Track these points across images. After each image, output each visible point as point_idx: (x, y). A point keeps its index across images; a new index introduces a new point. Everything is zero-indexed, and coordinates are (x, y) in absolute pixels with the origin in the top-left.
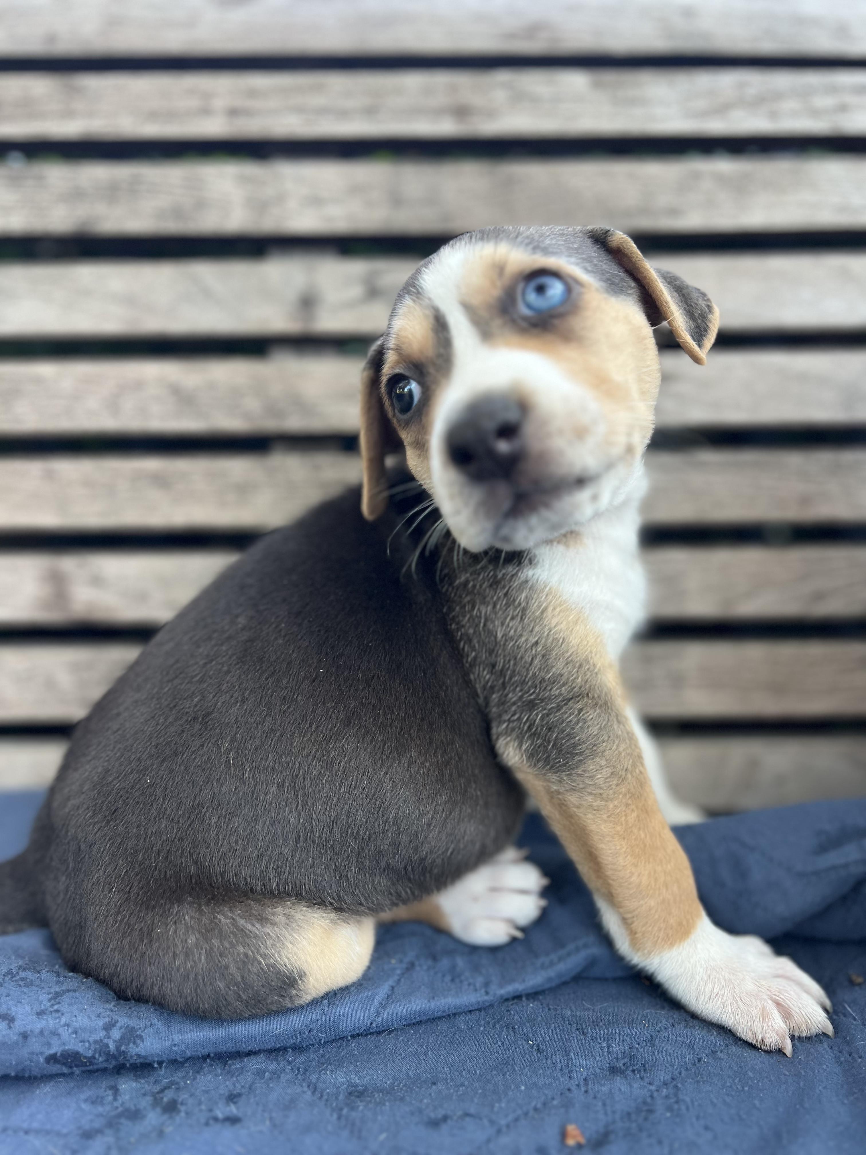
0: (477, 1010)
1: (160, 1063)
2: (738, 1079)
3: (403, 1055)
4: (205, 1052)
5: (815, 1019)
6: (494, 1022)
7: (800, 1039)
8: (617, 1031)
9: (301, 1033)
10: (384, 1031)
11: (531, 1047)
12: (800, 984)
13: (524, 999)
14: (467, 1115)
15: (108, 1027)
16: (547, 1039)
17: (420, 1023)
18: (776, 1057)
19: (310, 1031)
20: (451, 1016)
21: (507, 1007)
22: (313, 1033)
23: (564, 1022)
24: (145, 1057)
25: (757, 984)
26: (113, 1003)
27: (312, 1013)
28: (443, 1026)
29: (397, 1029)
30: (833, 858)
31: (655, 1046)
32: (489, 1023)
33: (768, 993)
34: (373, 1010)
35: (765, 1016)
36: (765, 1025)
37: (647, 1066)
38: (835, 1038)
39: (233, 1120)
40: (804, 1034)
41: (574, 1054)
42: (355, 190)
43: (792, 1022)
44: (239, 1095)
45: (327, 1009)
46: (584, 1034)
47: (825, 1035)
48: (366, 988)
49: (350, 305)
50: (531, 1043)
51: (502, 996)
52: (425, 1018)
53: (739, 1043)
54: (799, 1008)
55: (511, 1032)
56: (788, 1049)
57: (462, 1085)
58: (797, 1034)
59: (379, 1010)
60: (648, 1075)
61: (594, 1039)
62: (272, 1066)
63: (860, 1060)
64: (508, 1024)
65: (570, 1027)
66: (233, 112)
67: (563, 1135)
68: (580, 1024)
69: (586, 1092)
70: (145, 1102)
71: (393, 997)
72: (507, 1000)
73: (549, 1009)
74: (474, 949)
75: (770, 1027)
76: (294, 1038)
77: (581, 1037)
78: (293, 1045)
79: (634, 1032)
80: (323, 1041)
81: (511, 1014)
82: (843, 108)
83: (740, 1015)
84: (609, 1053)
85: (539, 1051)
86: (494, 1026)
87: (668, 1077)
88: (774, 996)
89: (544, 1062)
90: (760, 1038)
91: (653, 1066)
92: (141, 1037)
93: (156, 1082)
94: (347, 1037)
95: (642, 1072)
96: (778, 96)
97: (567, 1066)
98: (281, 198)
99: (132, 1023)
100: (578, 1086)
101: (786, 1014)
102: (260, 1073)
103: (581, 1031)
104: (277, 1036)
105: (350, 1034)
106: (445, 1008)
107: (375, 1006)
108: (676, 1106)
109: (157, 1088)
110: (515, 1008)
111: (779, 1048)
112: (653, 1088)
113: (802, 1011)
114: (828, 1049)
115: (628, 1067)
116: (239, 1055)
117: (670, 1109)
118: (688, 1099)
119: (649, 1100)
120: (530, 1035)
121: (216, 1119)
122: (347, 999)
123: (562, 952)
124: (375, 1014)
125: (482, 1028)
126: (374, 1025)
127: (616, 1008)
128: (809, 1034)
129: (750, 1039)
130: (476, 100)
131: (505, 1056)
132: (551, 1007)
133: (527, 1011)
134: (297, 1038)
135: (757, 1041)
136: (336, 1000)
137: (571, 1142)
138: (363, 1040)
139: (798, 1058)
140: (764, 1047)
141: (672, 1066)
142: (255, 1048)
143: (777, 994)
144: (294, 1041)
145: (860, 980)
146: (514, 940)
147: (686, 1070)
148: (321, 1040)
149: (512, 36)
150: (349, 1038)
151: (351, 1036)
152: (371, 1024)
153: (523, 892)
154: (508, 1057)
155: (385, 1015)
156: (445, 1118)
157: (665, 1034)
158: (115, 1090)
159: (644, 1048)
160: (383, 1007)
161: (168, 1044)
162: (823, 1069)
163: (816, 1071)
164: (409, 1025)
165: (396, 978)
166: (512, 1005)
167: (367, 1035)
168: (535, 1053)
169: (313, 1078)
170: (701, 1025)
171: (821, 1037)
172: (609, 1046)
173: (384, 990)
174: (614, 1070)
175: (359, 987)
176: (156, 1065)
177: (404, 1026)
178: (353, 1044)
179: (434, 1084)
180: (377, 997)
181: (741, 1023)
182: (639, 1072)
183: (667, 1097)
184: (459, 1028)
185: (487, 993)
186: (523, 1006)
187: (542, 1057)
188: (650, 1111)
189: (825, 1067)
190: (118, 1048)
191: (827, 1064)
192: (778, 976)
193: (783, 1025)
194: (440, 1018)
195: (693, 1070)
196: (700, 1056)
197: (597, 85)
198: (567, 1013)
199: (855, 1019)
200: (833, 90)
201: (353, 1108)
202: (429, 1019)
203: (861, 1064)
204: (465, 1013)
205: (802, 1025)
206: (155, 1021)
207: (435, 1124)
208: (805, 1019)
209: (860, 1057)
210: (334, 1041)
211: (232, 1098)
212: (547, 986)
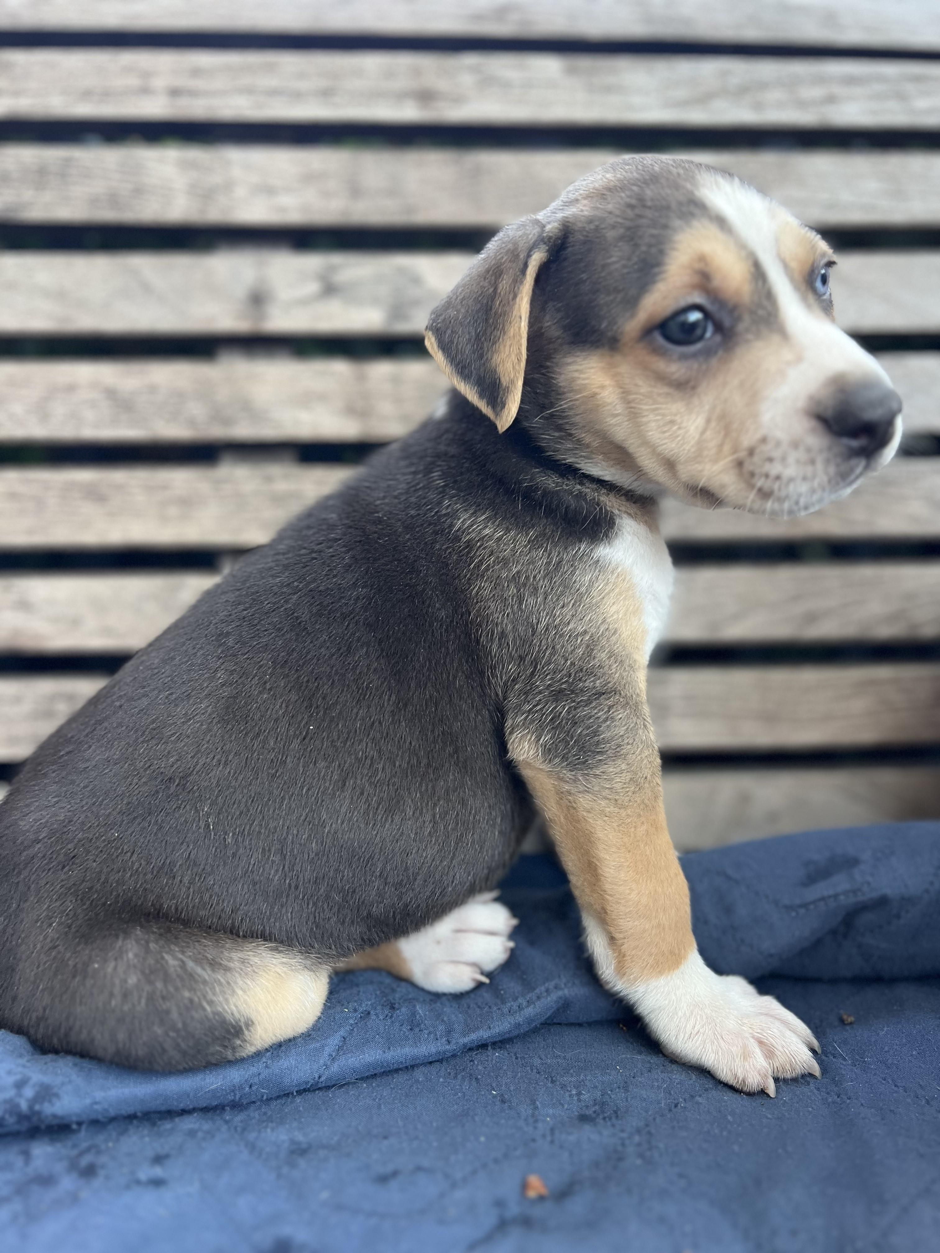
0: (438, 1061)
1: (80, 1124)
2: (716, 1124)
3: (353, 1109)
4: (130, 1110)
5: (799, 1057)
6: (456, 1074)
7: (785, 1080)
8: (588, 1078)
9: (241, 1088)
10: (334, 1086)
11: (494, 1097)
12: (785, 1023)
13: (489, 1048)
14: (419, 1169)
15: (20, 1085)
16: (512, 1088)
17: (374, 1076)
18: (760, 1100)
19: (251, 1087)
20: (410, 1067)
21: (471, 1056)
22: (254, 1088)
23: (532, 1070)
24: (62, 1118)
25: (740, 1022)
26: (25, 1059)
27: (253, 1066)
28: (400, 1078)
29: (348, 1084)
30: (822, 889)
31: (628, 1091)
32: (450, 1074)
33: (751, 1031)
34: (322, 1062)
35: (746, 1055)
36: (746, 1064)
37: (619, 1112)
38: (822, 1078)
39: (157, 1183)
40: (789, 1076)
41: (540, 1103)
42: (309, 178)
43: (775, 1062)
44: (167, 1156)
45: (269, 1062)
46: (553, 1082)
47: (811, 1075)
48: (314, 1039)
49: (304, 302)
50: (495, 1093)
51: (465, 1045)
52: (379, 1070)
53: (720, 1087)
54: (783, 1047)
55: (474, 1083)
56: (771, 1090)
57: (417, 1138)
58: (781, 1076)
59: (329, 1063)
60: (620, 1122)
61: (563, 1087)
62: (206, 1126)
63: (848, 1101)
64: (471, 1075)
65: (538, 1076)
66: (175, 93)
67: (524, 1186)
68: (549, 1072)
69: (552, 1142)
70: (59, 1167)
71: (345, 1048)
72: (471, 1049)
73: (517, 1058)
74: (437, 996)
75: (752, 1066)
76: (232, 1094)
77: (550, 1085)
78: (232, 1103)
79: (606, 1078)
80: (265, 1097)
81: (474, 1063)
82: (831, 99)
83: (720, 1054)
84: (579, 1100)
85: (503, 1101)
86: (455, 1077)
87: (641, 1124)
88: (756, 1034)
89: (507, 1112)
90: (741, 1079)
91: (625, 1112)
92: (57, 1095)
93: (75, 1146)
94: (292, 1094)
95: (614, 1120)
96: (763, 86)
97: (533, 1115)
98: (228, 186)
99: (47, 1079)
100: (544, 1136)
101: (769, 1053)
102: (192, 1133)
103: (550, 1079)
104: (214, 1091)
105: (296, 1089)
106: (401, 1059)
107: (324, 1058)
108: (648, 1154)
109: (75, 1152)
110: (478, 1057)
111: (762, 1089)
112: (624, 1135)
113: (785, 1050)
114: (815, 1091)
115: (598, 1115)
116: (170, 1114)
117: (641, 1156)
118: (661, 1145)
119: (620, 1148)
120: (494, 1085)
121: (138, 1182)
122: (293, 1051)
123: (532, 995)
124: (325, 1067)
125: (441, 1080)
126: (322, 1079)
127: (589, 1055)
128: (794, 1075)
129: (732, 1081)
130: (442, 84)
131: (466, 1107)
132: (518, 1055)
133: (492, 1061)
134: (235, 1095)
135: (738, 1082)
136: (280, 1052)
137: (532, 1194)
138: (309, 1096)
139: (782, 1099)
140: (745, 1089)
141: (647, 1112)
142: (188, 1105)
143: (759, 1031)
144: (233, 1098)
145: (851, 1019)
146: (480, 985)
147: (661, 1116)
148: (263, 1097)
149: (478, 17)
150: (295, 1094)
151: (297, 1092)
152: (320, 1077)
153: (492, 933)
154: (469, 1109)
155: (335, 1068)
156: (395, 1174)
157: (640, 1079)
158: (27, 1155)
159: (616, 1095)
160: (333, 1059)
161: (88, 1101)
162: (808, 1111)
163: (801, 1114)
164: (362, 1079)
165: (348, 1028)
166: (476, 1054)
167: (314, 1090)
168: (498, 1103)
169: (252, 1136)
170: (680, 1070)
171: (806, 1077)
172: (579, 1094)
173: (334, 1041)
174: (584, 1118)
175: (307, 1038)
176: (74, 1127)
177: (357, 1079)
178: (298, 1100)
179: (385, 1138)
180: (326, 1048)
181: (721, 1062)
182: (610, 1119)
183: (639, 1145)
184: (417, 1081)
185: (449, 1042)
186: (488, 1056)
187: (506, 1108)
188: (620, 1159)
189: (810, 1109)
190: (31, 1107)
191: (813, 1106)
192: (761, 1014)
193: (765, 1064)
194: (397, 1071)
195: (669, 1116)
196: (676, 1102)
197: (571, 71)
198: (537, 1062)
199: (845, 1059)
200: (821, 80)
201: (293, 1165)
202: (384, 1072)
203: (850, 1106)
204: (424, 1064)
205: (786, 1065)
206: (74, 1077)
207: (383, 1179)
208: (789, 1057)
209: (849, 1099)
210: (278, 1097)
211: (158, 1159)
212: (516, 1033)
